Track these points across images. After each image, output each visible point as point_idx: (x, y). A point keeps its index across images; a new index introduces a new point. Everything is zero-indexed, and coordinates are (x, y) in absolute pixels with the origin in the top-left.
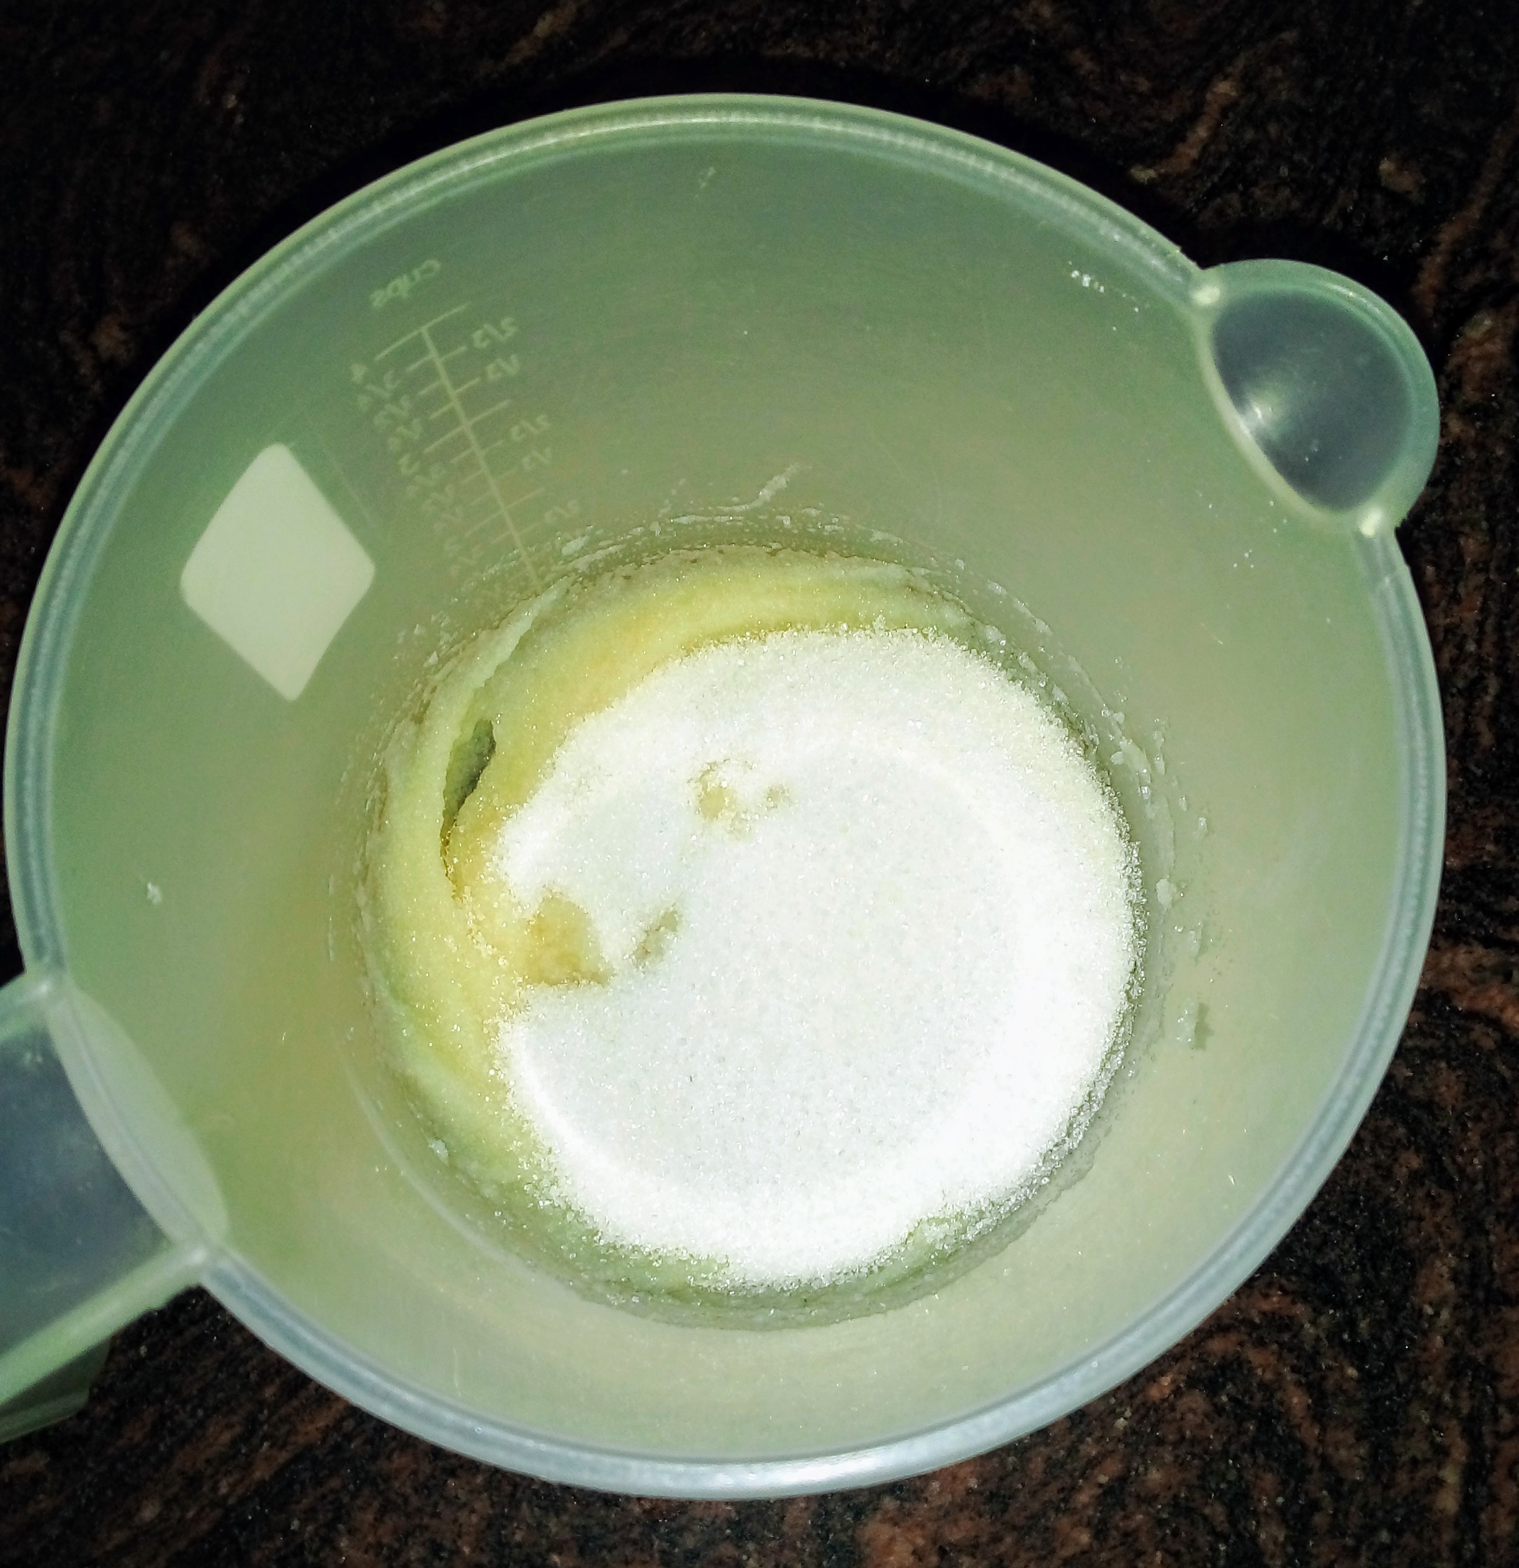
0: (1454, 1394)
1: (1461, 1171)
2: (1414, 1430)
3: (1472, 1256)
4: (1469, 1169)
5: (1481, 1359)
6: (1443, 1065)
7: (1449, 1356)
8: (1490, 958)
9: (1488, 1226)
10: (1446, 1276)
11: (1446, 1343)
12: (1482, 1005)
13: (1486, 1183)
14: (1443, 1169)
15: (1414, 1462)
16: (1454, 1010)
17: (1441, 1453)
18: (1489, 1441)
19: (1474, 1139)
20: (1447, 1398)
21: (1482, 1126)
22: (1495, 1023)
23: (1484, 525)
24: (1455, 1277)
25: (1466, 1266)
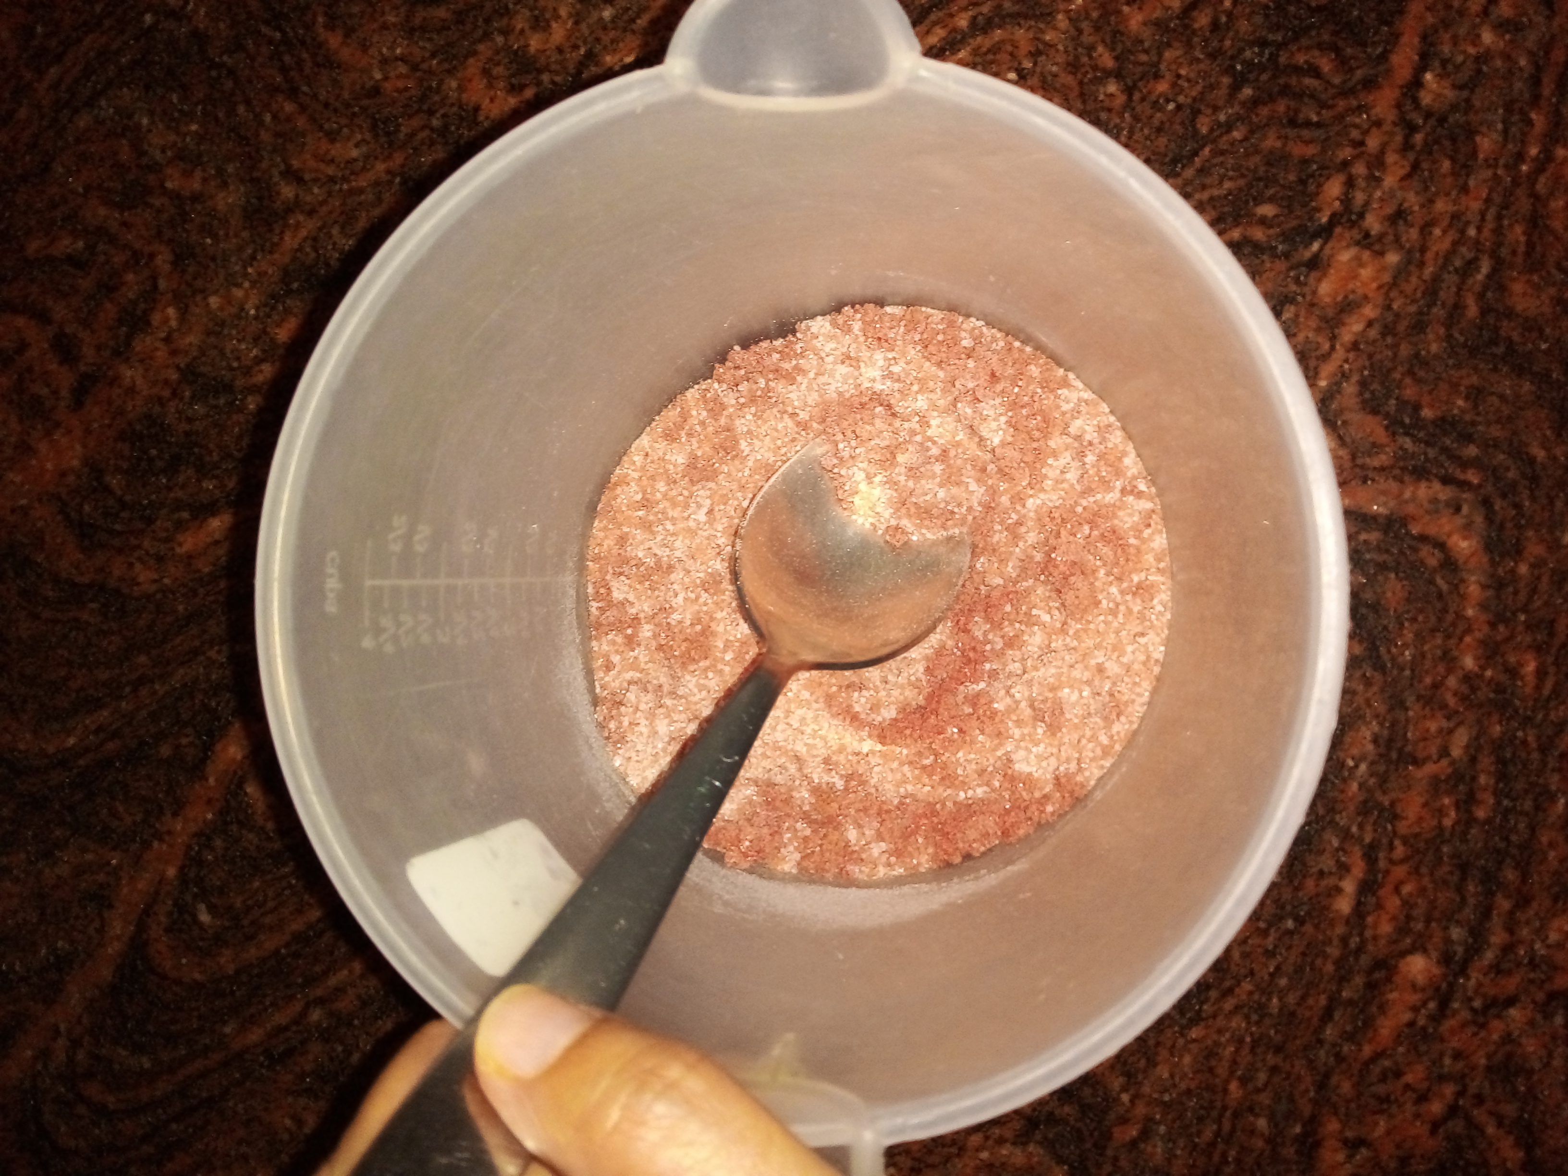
0: (1361, 827)
1: (1393, 659)
2: (1324, 850)
3: (1393, 725)
4: (1400, 659)
5: (1387, 803)
6: (1393, 575)
7: (1361, 798)
8: (1444, 493)
9: (1408, 704)
10: (1369, 738)
11: (1360, 788)
12: (1432, 531)
13: (1413, 670)
14: (1379, 657)
15: (1321, 873)
16: (1408, 533)
17: (1344, 869)
18: (1382, 864)
19: (1409, 636)
20: (1354, 829)
21: (1416, 626)
22: (1441, 546)
23: (1500, 126)
24: (1375, 741)
25: (1386, 732)
